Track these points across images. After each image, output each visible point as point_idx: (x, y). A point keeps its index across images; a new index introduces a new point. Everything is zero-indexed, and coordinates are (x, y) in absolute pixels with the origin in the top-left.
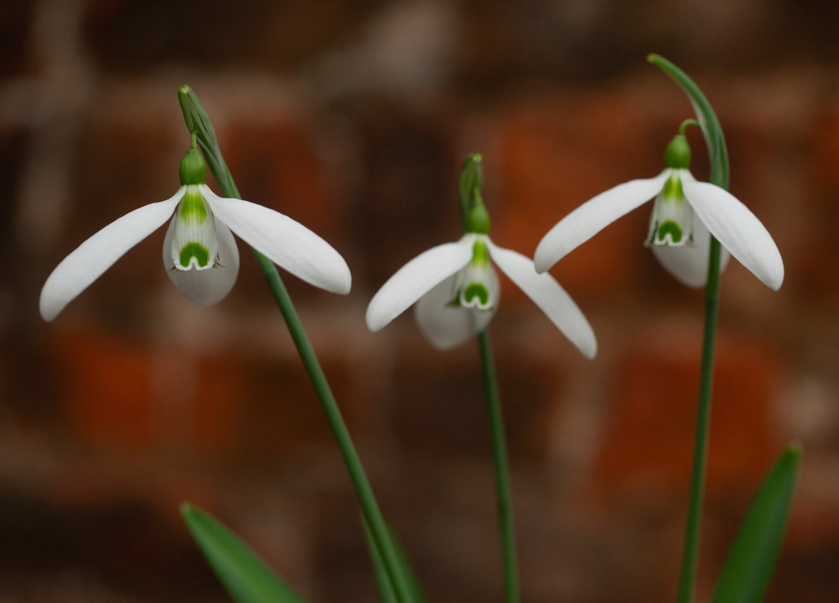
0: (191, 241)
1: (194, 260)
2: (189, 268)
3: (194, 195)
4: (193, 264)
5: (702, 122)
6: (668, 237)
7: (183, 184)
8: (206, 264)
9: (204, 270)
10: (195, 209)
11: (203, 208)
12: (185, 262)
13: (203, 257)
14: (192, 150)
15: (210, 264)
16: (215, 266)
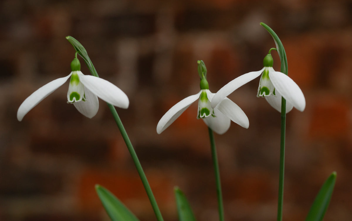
0: (73, 91)
1: (74, 98)
2: (73, 101)
3: (75, 75)
5: (278, 49)
6: (264, 93)
10: (75, 80)
11: (78, 79)
12: (71, 99)
13: (78, 97)
14: (75, 59)
15: (80, 100)
16: (83, 100)
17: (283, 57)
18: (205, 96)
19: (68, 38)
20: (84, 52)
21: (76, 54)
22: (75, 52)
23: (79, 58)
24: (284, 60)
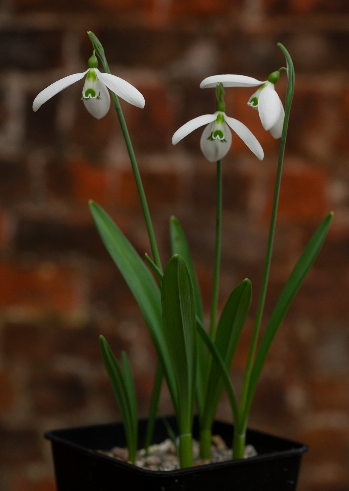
0: (90, 88)
1: (90, 95)
2: (88, 97)
3: (92, 72)
4: (90, 97)
5: (287, 69)
7: (89, 68)
8: (94, 96)
9: (93, 98)
10: (92, 76)
11: (95, 76)
12: (87, 95)
13: (93, 94)
14: (93, 56)
15: (96, 97)
16: (98, 98)
17: (291, 78)
18: (221, 118)
19: (89, 32)
20: (102, 51)
21: (94, 51)
22: (93, 49)
23: (96, 55)
24: (291, 82)
